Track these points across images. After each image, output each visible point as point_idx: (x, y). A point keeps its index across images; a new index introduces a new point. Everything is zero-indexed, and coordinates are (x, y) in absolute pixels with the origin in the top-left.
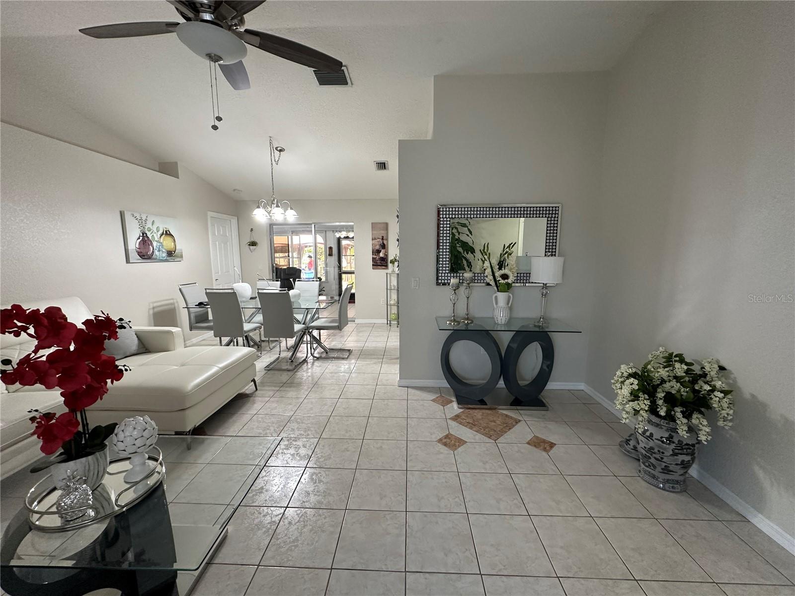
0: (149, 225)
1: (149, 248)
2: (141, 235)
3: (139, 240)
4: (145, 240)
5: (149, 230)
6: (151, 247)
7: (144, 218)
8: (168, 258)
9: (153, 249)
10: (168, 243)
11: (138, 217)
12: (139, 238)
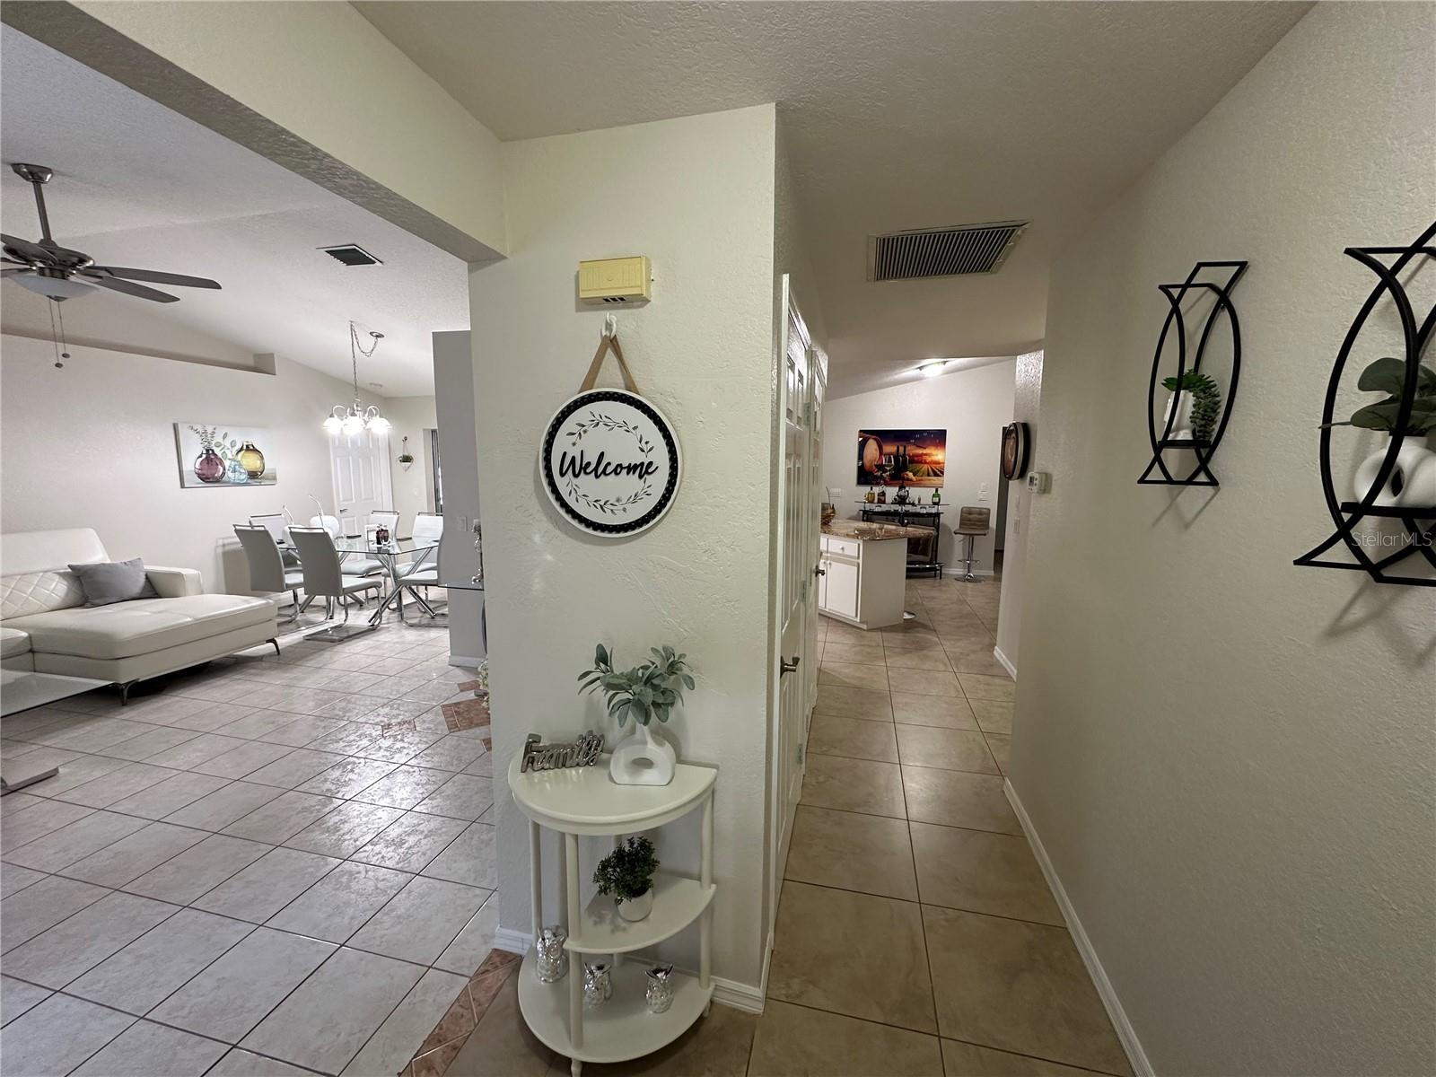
0: (218, 438)
1: (217, 468)
2: (205, 452)
3: (201, 459)
4: (210, 458)
5: (218, 445)
6: (220, 467)
7: (210, 430)
8: (249, 481)
9: (224, 469)
10: (251, 462)
11: (201, 431)
12: (201, 456)
